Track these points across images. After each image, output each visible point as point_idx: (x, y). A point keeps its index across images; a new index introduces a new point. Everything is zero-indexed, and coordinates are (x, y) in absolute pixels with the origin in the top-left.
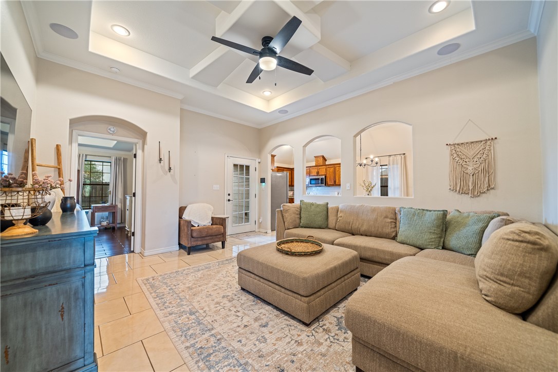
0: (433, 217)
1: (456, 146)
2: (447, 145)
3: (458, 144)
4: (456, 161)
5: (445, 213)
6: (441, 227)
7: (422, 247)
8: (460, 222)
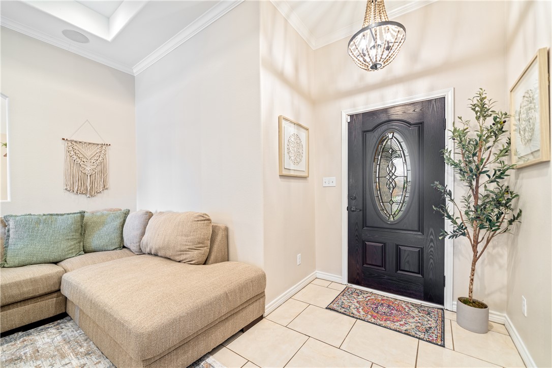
0: (70, 222)
1: (73, 143)
2: (64, 139)
3: (76, 142)
4: (74, 159)
5: (82, 214)
6: (80, 231)
7: (55, 261)
8: (100, 221)
